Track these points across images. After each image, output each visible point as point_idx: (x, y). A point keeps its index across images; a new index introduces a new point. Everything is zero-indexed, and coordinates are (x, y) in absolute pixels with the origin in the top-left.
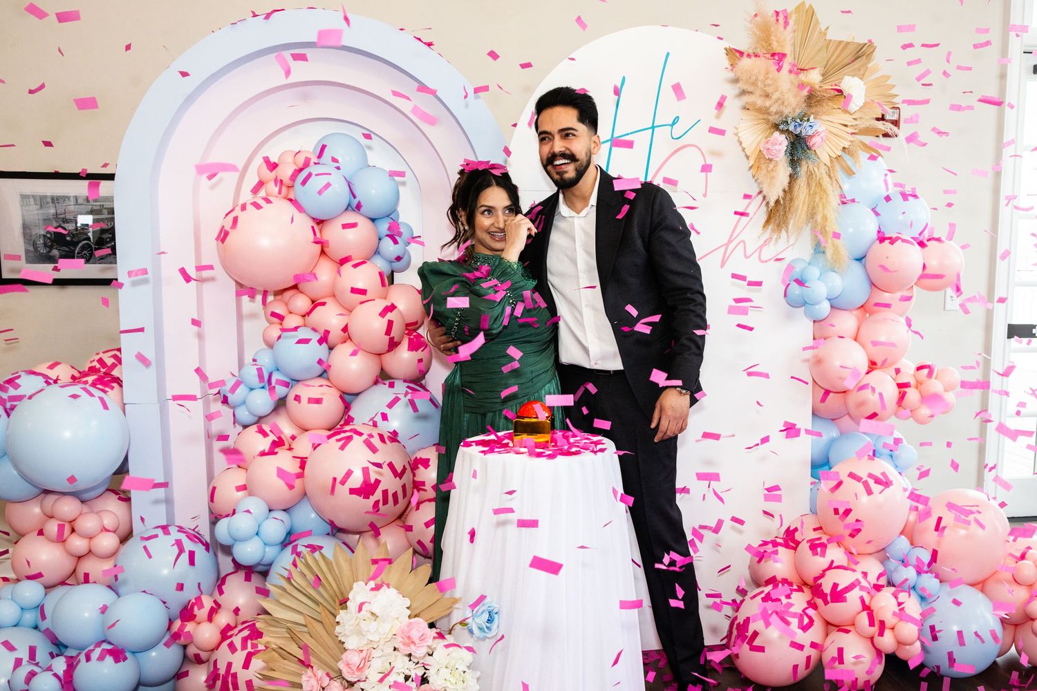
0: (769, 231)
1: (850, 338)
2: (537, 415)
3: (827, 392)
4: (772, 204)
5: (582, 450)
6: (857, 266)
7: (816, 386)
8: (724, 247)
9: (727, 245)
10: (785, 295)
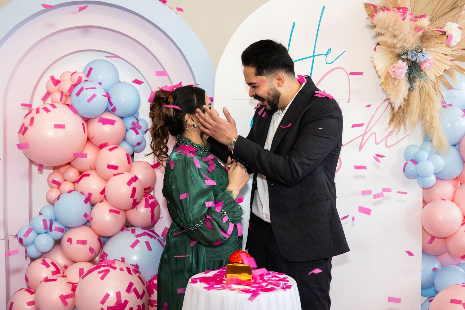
0: (392, 126)
1: (449, 200)
2: (242, 261)
3: (433, 238)
4: (396, 109)
5: (276, 287)
6: (454, 151)
7: (425, 232)
8: (362, 137)
9: (363, 135)
10: (404, 170)
